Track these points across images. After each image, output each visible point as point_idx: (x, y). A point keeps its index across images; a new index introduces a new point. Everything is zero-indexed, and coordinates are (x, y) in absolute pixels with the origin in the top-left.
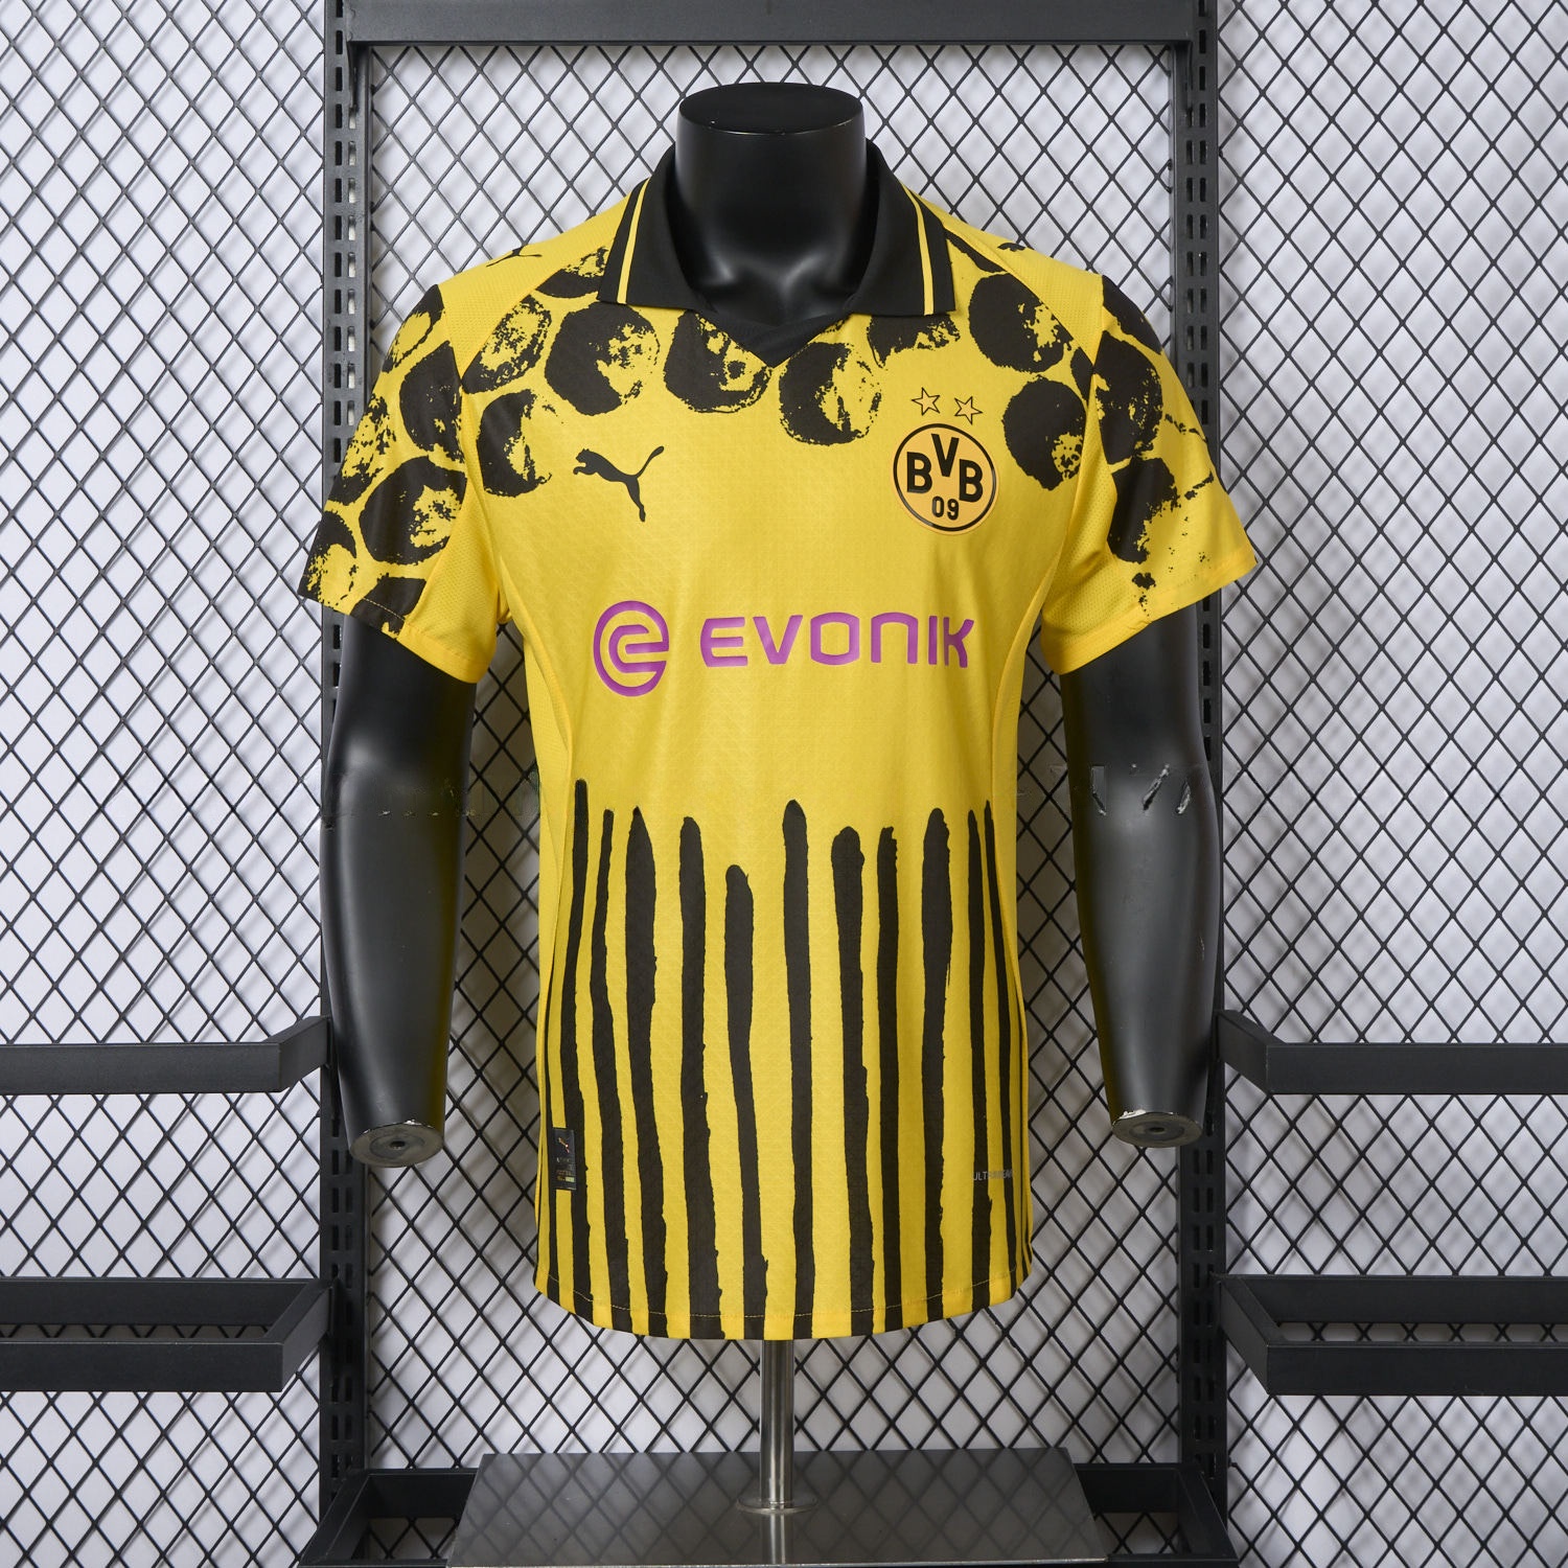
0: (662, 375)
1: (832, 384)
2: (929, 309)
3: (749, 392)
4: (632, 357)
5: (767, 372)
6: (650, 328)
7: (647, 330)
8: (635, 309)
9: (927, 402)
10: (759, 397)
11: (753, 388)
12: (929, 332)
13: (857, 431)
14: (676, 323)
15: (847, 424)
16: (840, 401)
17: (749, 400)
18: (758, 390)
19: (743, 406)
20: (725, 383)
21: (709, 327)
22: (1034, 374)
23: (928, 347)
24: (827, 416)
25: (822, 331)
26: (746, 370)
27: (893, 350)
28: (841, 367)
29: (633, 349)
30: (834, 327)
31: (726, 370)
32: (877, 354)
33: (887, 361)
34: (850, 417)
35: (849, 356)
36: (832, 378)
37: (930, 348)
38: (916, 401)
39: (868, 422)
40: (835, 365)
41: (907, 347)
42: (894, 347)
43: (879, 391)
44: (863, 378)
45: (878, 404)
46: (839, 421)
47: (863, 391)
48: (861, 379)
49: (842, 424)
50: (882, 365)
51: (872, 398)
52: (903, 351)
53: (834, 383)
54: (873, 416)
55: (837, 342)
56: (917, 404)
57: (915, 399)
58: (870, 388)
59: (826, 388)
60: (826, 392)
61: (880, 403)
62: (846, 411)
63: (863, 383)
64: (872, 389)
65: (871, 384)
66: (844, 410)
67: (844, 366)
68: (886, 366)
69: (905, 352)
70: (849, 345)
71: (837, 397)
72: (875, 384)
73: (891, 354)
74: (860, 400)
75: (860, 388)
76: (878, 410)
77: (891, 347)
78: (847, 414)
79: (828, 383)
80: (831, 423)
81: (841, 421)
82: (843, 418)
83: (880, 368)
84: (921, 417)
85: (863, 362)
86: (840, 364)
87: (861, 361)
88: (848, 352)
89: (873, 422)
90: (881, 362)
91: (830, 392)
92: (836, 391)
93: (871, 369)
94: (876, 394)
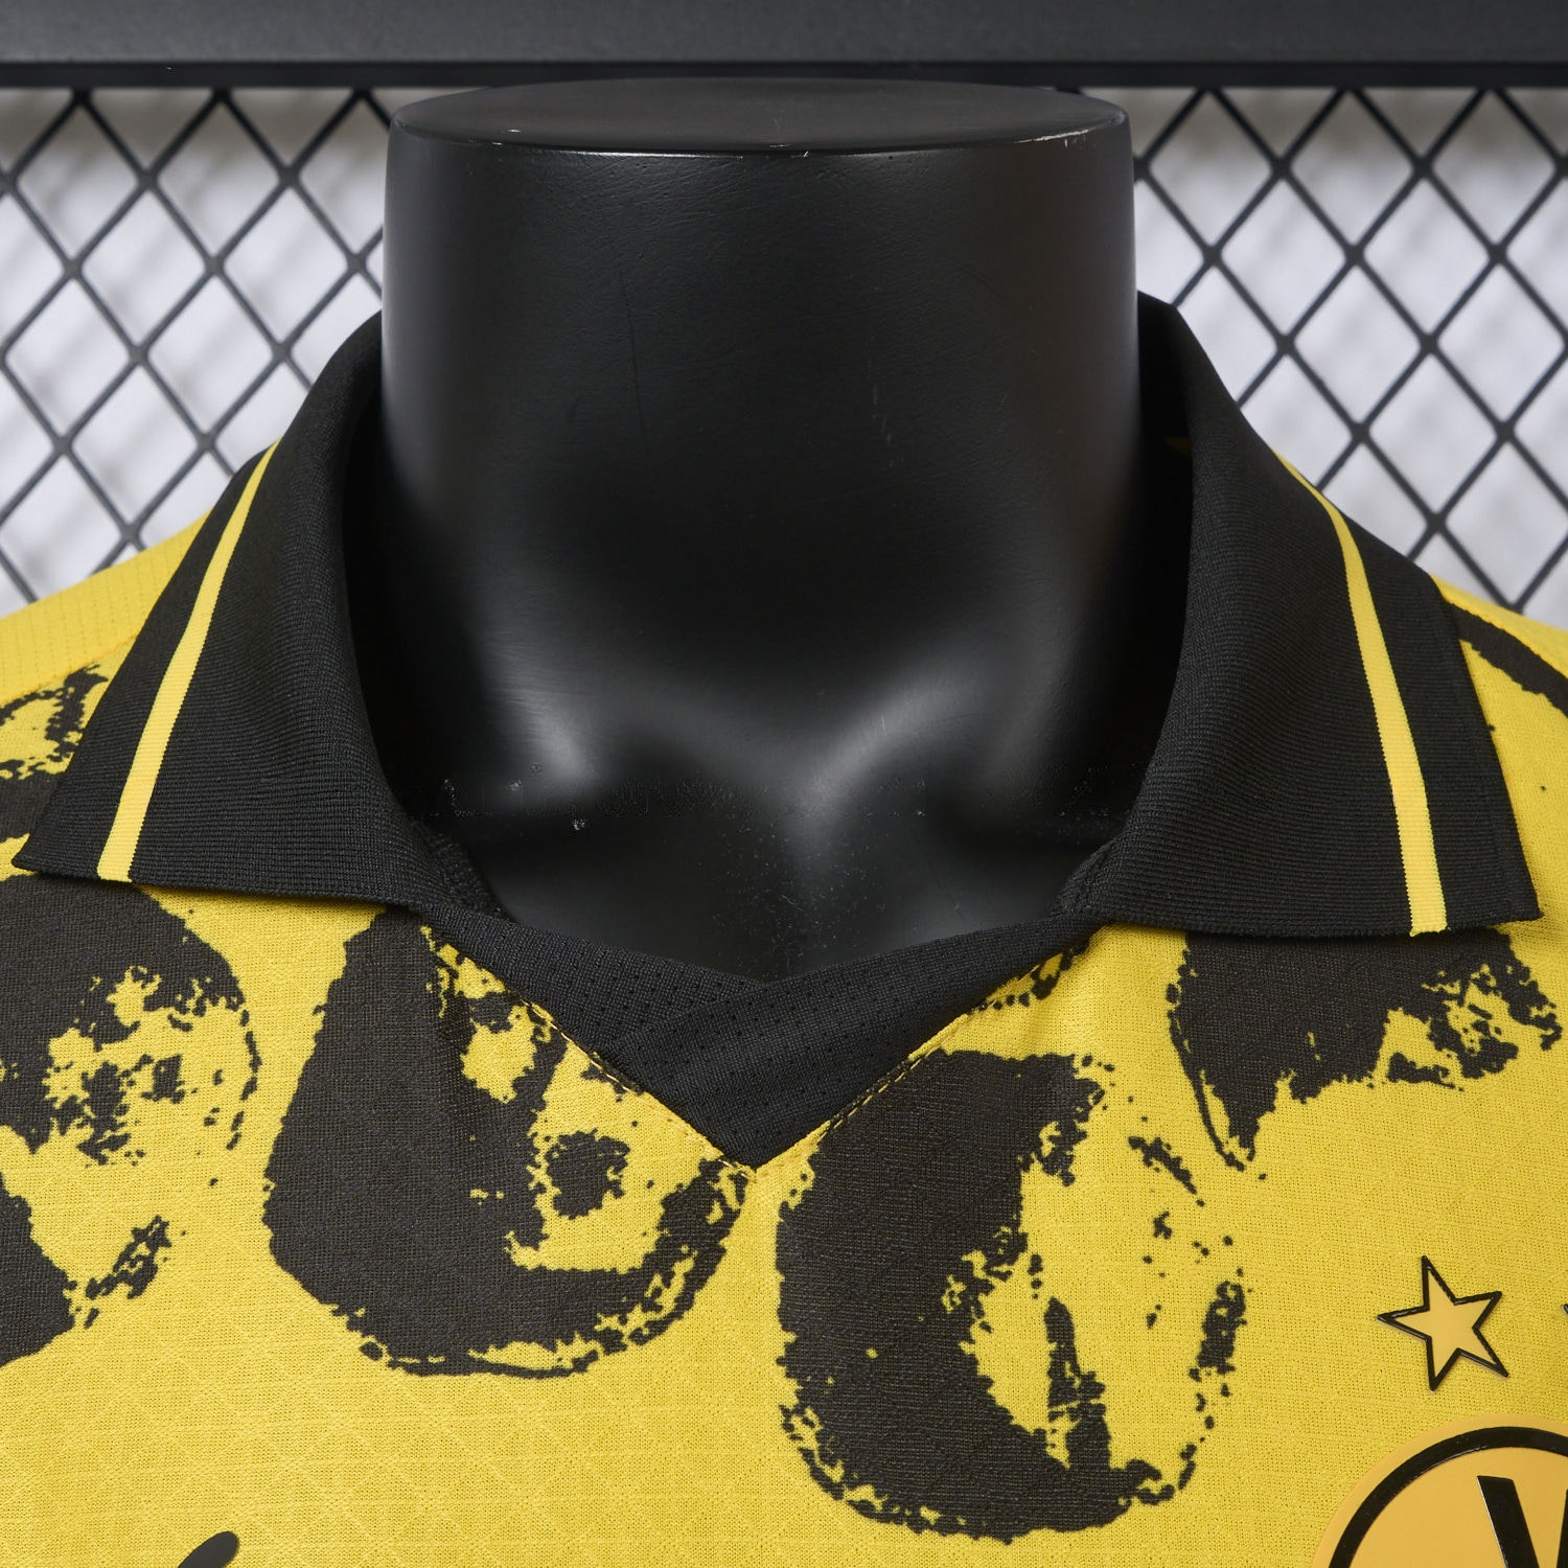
0: (255, 1192)
1: (1019, 1243)
2: (1428, 911)
3: (640, 1277)
4: (141, 1115)
5: (726, 1186)
6: (222, 984)
7: (212, 994)
8: (173, 905)
9: (1449, 1326)
10: (685, 1302)
11: (659, 1262)
12: (1430, 1010)
13: (1141, 1471)
14: (334, 966)
15: (1091, 1434)
16: (1058, 1322)
17: (637, 1318)
18: (683, 1268)
19: (612, 1342)
20: (533, 1235)
21: (474, 982)
23: (1434, 1075)
24: (1001, 1394)
25: (972, 1000)
26: (631, 1178)
27: (1283, 1087)
28: (1059, 1165)
29: (145, 1080)
30: (1024, 984)
31: (541, 1175)
32: (1216, 1106)
33: (1259, 1140)
34: (1104, 1399)
35: (1092, 1114)
36: (1019, 1216)
37: (1442, 1079)
38: (1399, 1320)
39: (1191, 1427)
40: (1033, 1156)
41: (1345, 1077)
42: (1293, 1074)
43: (1234, 1279)
44: (1157, 1216)
45: (1232, 1336)
46: (1053, 1417)
47: (1162, 1275)
48: (1151, 1220)
49: (1069, 1436)
50: (1241, 1155)
51: (1203, 1308)
52: (1325, 1092)
53: (1031, 1240)
54: (1209, 1397)
55: (1040, 1052)
56: (1406, 1337)
57: (1397, 1312)
58: (1192, 1261)
59: (993, 1261)
60: (994, 1281)
61: (1240, 1332)
62: (1085, 1369)
63: (1161, 1237)
64: (1199, 1266)
65: (1197, 1245)
66: (1075, 1368)
67: (1071, 1159)
68: (1256, 1158)
69: (1338, 1093)
70: (1094, 1063)
71: (1043, 1305)
72: (1212, 1241)
73: (1276, 1103)
74: (1148, 1317)
75: (1148, 1260)
76: (1232, 1369)
77: (1278, 1076)
78: (1093, 1387)
79: (999, 1237)
80: (1019, 1428)
81: (1066, 1417)
82: (1074, 1405)
83: (1234, 1169)
84: (1426, 1398)
85: (1158, 1141)
86: (1053, 1149)
87: (1145, 1138)
88: (1091, 1097)
89: (1210, 1423)
90: (1235, 1140)
91: (1011, 1279)
92: (1039, 1275)
93: (1193, 1172)
94: (1221, 1290)
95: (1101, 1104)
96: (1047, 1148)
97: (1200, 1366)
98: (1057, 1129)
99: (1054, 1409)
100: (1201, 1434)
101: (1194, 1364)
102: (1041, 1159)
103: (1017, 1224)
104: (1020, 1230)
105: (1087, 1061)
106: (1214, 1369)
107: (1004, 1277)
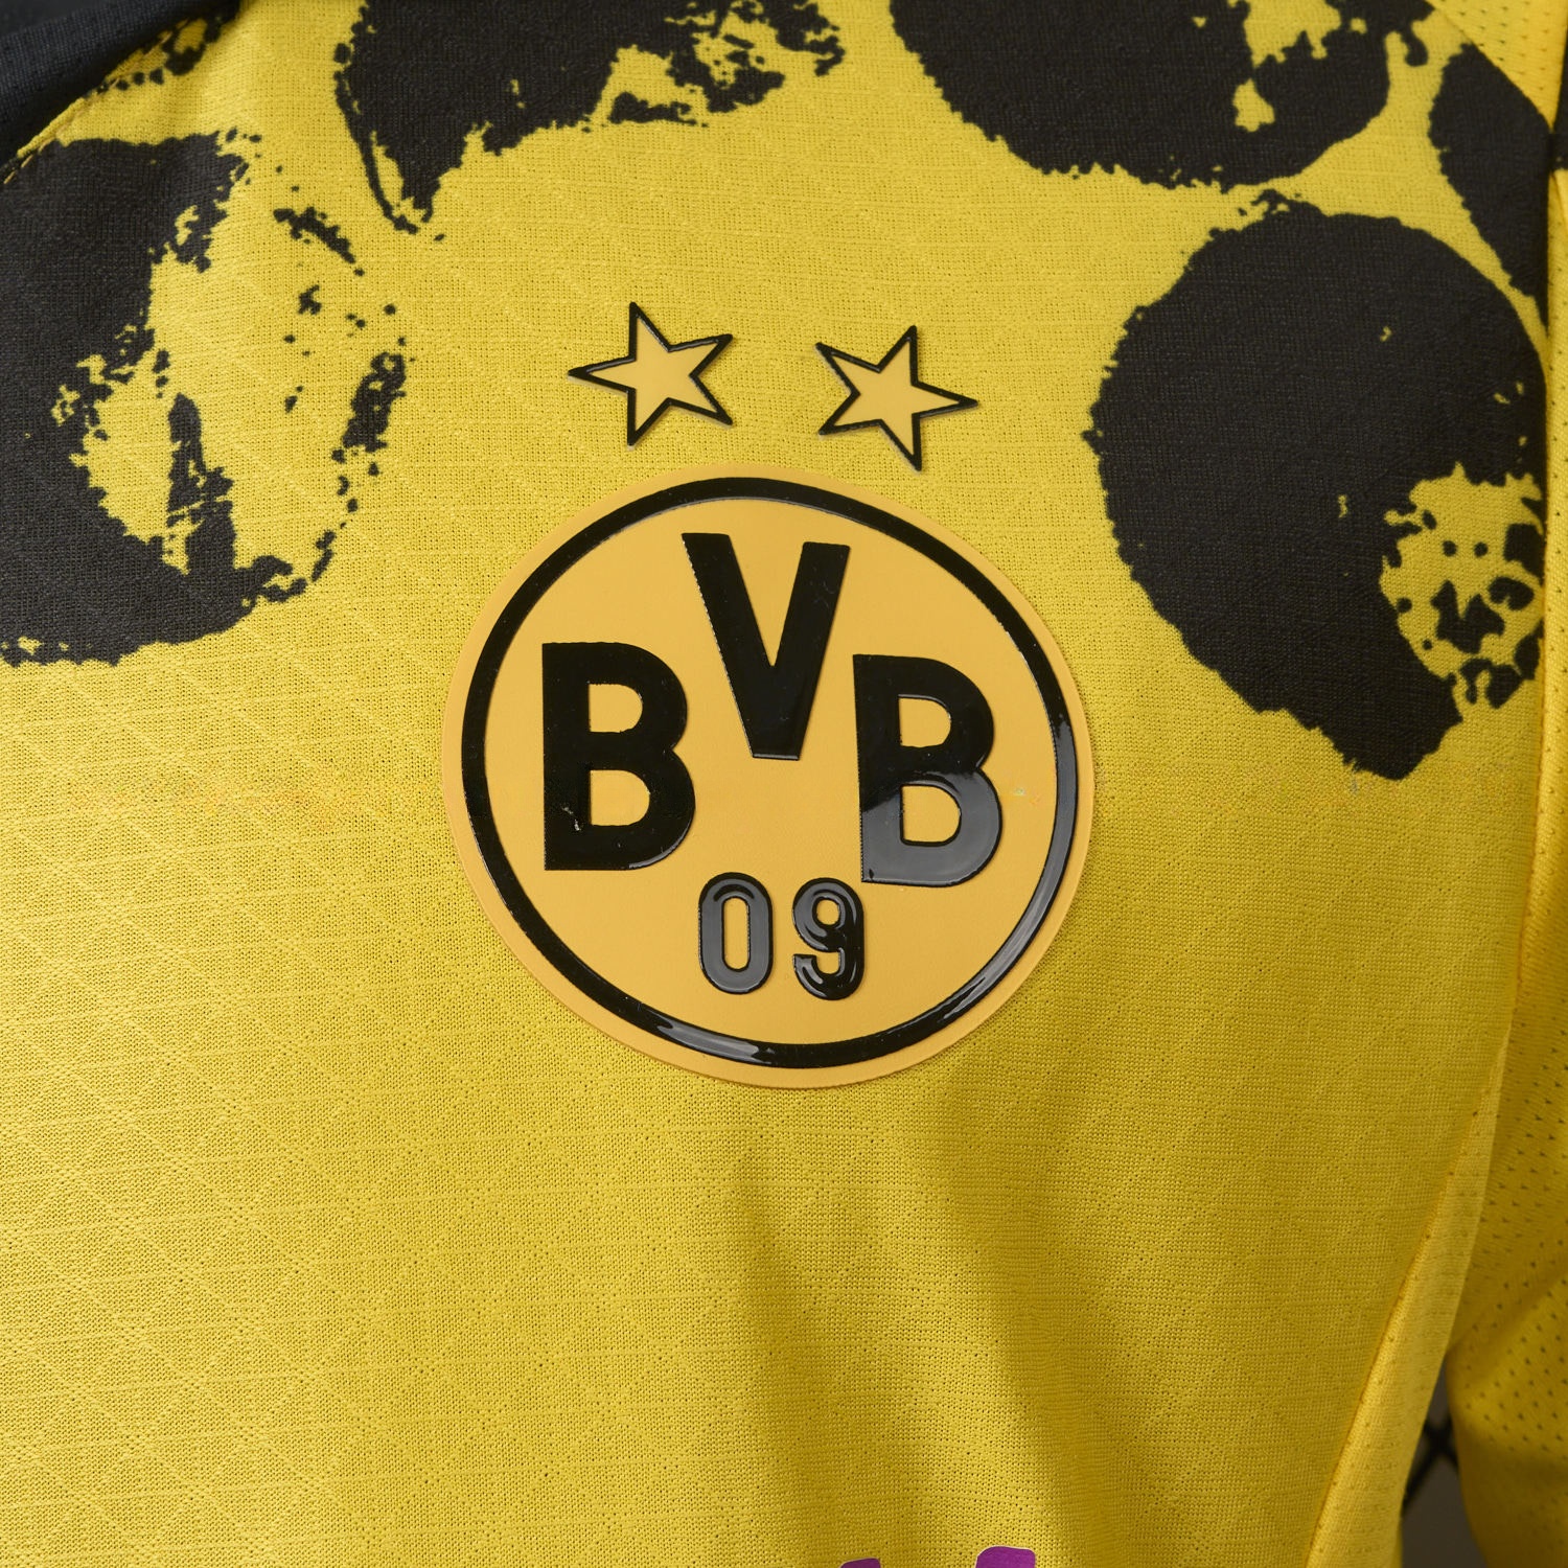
1: (145, 340)
9: (659, 375)
12: (673, 44)
13: (270, 565)
15: (215, 536)
16: (184, 420)
22: (1244, 194)
23: (669, 112)
24: (113, 506)
27: (474, 141)
28: (195, 253)
32: (389, 169)
33: (438, 200)
34: (231, 495)
35: (234, 190)
36: (146, 311)
37: (680, 116)
38: (596, 374)
39: (331, 512)
40: (167, 246)
41: (554, 123)
42: (488, 124)
43: (393, 348)
44: (303, 291)
45: (387, 411)
46: (171, 522)
47: (307, 353)
48: (297, 296)
49: (189, 541)
50: (414, 216)
51: (354, 383)
52: (527, 141)
53: (158, 337)
54: (353, 479)
55: (181, 134)
56: (606, 391)
57: (595, 365)
58: (344, 335)
59: (113, 361)
60: (112, 384)
61: (397, 406)
62: (211, 466)
63: (308, 313)
64: (351, 341)
65: (351, 317)
66: (200, 466)
67: (207, 244)
68: (432, 219)
69: (544, 143)
70: (239, 135)
71: (168, 403)
72: (371, 312)
73: (464, 158)
74: (286, 401)
75: (290, 339)
76: (383, 445)
77: (468, 129)
78: (219, 482)
79: (123, 338)
80: (133, 539)
81: (187, 521)
82: (196, 505)
83: (405, 234)
84: (623, 455)
85: (311, 211)
86: (190, 236)
87: (295, 208)
88: (233, 172)
89: (352, 506)
90: (408, 203)
91: (132, 382)
92: (165, 373)
93: (353, 240)
94: (377, 362)
95: (245, 177)
96: (182, 236)
97: (346, 447)
98: (195, 213)
99: (174, 513)
100: (342, 520)
101: (338, 445)
102: (175, 248)
103: (145, 319)
104: (147, 327)
105: (231, 136)
106: (362, 448)
107: (124, 379)
